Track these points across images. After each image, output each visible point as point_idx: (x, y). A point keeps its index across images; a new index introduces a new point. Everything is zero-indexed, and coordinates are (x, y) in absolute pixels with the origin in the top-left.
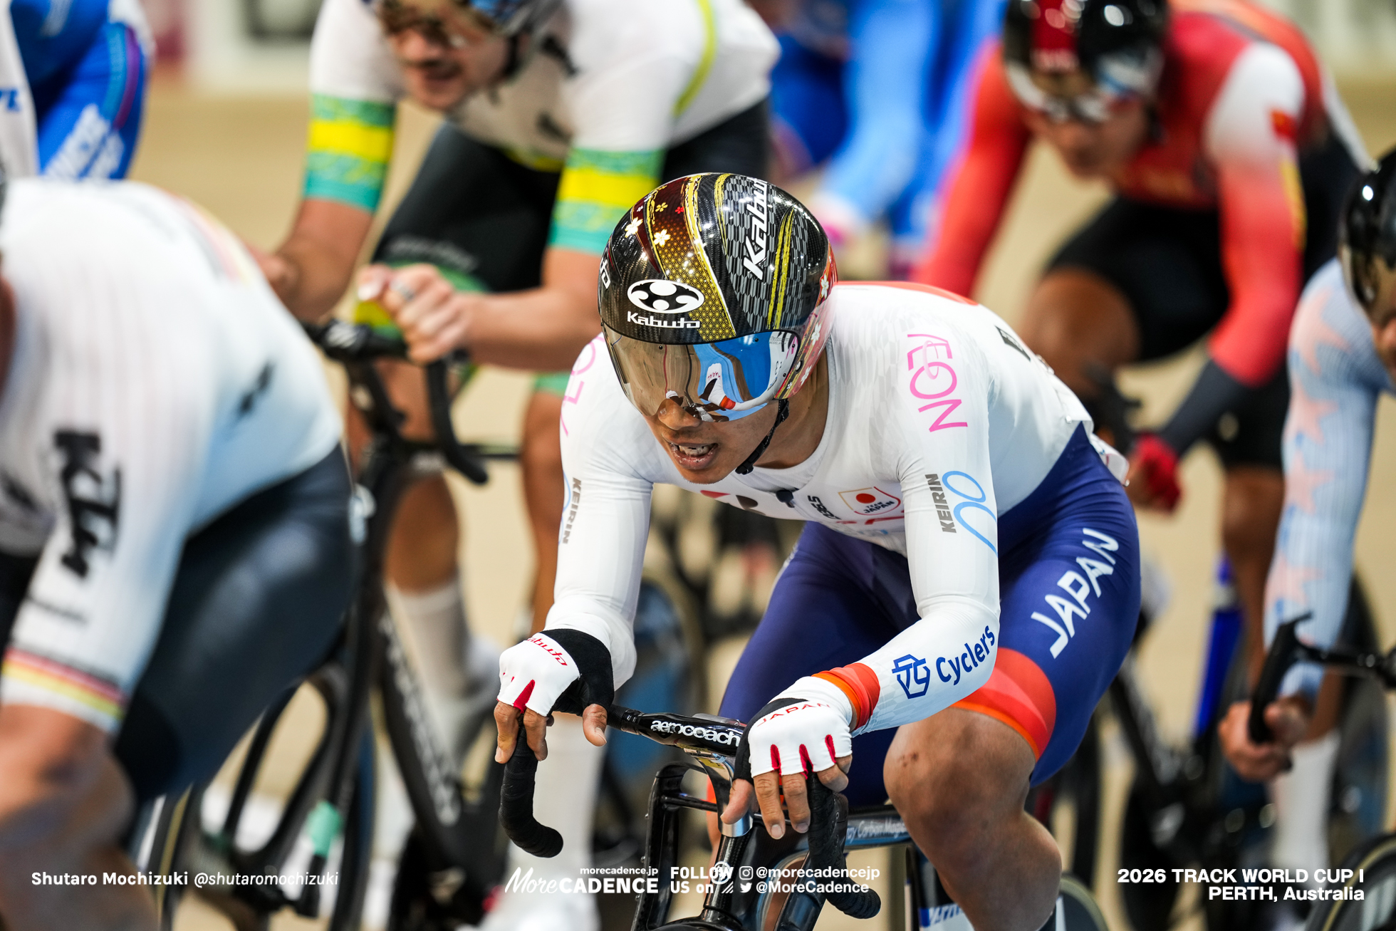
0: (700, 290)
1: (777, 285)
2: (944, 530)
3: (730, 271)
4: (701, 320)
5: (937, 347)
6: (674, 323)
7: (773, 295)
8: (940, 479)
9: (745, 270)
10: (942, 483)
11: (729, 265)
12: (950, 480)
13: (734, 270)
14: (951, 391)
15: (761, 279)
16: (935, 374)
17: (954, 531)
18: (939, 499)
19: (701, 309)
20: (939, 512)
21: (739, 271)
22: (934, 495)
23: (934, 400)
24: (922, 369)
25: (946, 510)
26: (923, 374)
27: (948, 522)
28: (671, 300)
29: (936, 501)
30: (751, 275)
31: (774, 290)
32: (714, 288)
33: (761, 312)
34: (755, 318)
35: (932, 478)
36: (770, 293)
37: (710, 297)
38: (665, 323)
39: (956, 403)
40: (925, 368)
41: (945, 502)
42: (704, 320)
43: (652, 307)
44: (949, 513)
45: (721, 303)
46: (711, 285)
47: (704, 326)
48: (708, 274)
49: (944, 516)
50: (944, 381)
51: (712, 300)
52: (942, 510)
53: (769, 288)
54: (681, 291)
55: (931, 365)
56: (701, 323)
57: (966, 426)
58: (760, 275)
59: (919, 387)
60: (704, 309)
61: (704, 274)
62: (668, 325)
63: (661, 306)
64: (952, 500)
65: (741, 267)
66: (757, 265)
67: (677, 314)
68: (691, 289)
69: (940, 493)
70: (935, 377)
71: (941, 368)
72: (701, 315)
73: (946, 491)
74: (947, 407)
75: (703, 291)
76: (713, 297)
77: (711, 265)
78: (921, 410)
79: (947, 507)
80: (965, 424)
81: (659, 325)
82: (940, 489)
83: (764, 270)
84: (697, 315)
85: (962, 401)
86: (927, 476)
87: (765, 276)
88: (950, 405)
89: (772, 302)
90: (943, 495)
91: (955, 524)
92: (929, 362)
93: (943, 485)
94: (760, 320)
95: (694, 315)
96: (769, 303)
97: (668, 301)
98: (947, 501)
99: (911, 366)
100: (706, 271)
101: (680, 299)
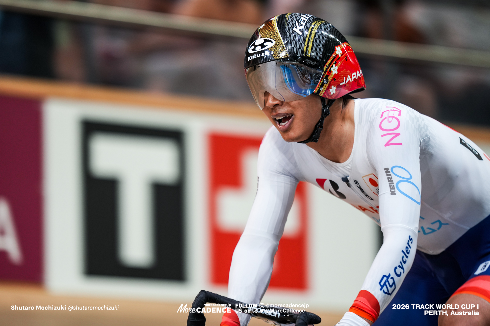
0: (273, 39)
1: (309, 38)
2: (391, 194)
3: (287, 31)
4: (273, 51)
5: (395, 111)
6: (263, 54)
7: (306, 42)
8: (390, 170)
9: (294, 31)
10: (391, 172)
11: (287, 30)
12: (394, 170)
13: (289, 31)
14: (396, 129)
15: (301, 35)
16: (390, 121)
17: (395, 194)
18: (390, 180)
19: (273, 46)
20: (390, 186)
21: (291, 31)
22: (388, 178)
23: (389, 132)
24: (386, 118)
25: (393, 185)
26: (386, 120)
27: (393, 190)
28: (262, 46)
29: (389, 181)
30: (296, 33)
31: (307, 40)
32: (279, 38)
33: (300, 48)
34: (297, 50)
35: (387, 170)
36: (305, 41)
37: (277, 41)
38: (260, 55)
39: (398, 134)
40: (387, 118)
41: (392, 181)
42: (275, 51)
43: (256, 50)
44: (394, 186)
45: (282, 44)
46: (278, 37)
47: (275, 53)
48: (277, 33)
49: (392, 188)
50: (394, 124)
51: (278, 42)
52: (391, 185)
53: (304, 39)
54: (266, 41)
55: (390, 117)
56: (273, 52)
57: (402, 145)
58: (301, 34)
59: (383, 126)
60: (275, 46)
61: (276, 33)
62: (261, 55)
63: (258, 49)
64: (395, 179)
65: (292, 30)
66: (299, 30)
67: (264, 50)
68: (270, 39)
69: (390, 177)
70: (390, 122)
71: (394, 119)
72: (273, 49)
73: (393, 176)
74: (393, 135)
75: (274, 40)
76: (279, 41)
77: (279, 30)
78: (382, 136)
79: (393, 183)
80: (401, 144)
81: (258, 56)
82: (390, 175)
83: (303, 32)
84: (272, 49)
85: (401, 134)
86: (385, 169)
87: (303, 35)
88: (394, 135)
89: (306, 45)
90: (391, 178)
91: (396, 191)
92: (389, 116)
93: (391, 173)
94: (300, 51)
95: (271, 49)
96: (305, 45)
97: (260, 46)
98: (393, 181)
99: (382, 117)
100: (277, 32)
101: (265, 44)
